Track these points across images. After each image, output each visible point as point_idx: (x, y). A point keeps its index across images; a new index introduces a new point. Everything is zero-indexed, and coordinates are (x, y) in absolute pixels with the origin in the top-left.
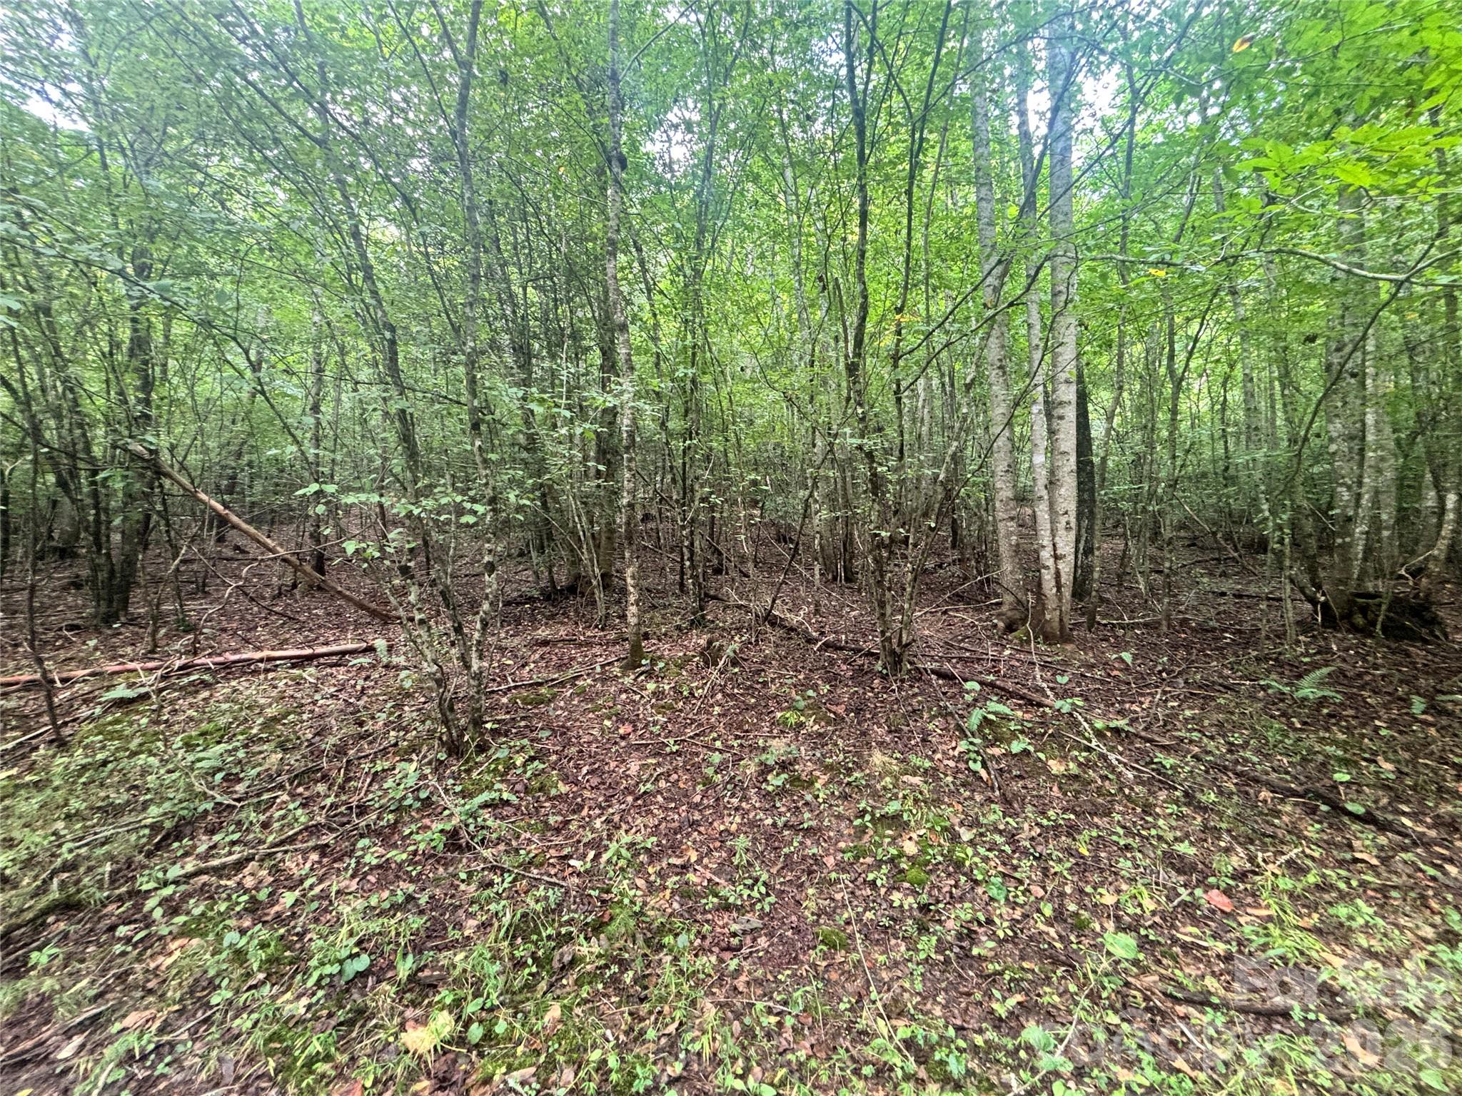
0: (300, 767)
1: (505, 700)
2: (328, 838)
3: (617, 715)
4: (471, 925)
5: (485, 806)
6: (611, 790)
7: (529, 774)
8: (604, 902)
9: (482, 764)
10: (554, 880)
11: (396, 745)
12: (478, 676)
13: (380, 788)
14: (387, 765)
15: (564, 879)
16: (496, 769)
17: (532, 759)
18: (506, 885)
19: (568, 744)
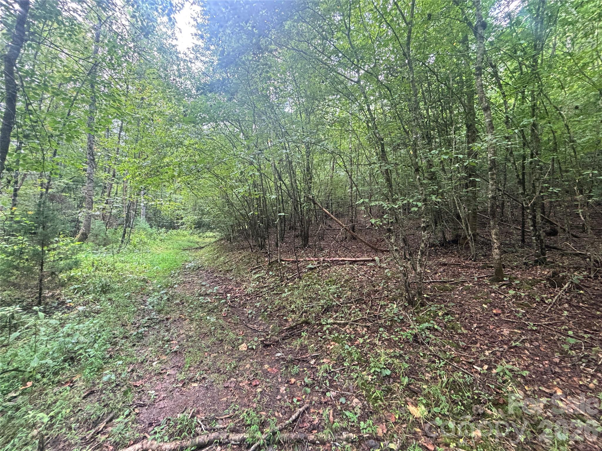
0: (357, 297)
1: (429, 287)
2: (369, 324)
3: (490, 303)
4: (428, 376)
5: (427, 328)
6: (493, 340)
7: (446, 320)
8: (497, 392)
9: (423, 311)
10: (466, 371)
11: (387, 296)
12: (420, 274)
13: (384, 311)
14: (385, 303)
15: (472, 373)
16: (429, 315)
17: (447, 314)
18: (441, 365)
19: (463, 311)
